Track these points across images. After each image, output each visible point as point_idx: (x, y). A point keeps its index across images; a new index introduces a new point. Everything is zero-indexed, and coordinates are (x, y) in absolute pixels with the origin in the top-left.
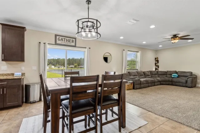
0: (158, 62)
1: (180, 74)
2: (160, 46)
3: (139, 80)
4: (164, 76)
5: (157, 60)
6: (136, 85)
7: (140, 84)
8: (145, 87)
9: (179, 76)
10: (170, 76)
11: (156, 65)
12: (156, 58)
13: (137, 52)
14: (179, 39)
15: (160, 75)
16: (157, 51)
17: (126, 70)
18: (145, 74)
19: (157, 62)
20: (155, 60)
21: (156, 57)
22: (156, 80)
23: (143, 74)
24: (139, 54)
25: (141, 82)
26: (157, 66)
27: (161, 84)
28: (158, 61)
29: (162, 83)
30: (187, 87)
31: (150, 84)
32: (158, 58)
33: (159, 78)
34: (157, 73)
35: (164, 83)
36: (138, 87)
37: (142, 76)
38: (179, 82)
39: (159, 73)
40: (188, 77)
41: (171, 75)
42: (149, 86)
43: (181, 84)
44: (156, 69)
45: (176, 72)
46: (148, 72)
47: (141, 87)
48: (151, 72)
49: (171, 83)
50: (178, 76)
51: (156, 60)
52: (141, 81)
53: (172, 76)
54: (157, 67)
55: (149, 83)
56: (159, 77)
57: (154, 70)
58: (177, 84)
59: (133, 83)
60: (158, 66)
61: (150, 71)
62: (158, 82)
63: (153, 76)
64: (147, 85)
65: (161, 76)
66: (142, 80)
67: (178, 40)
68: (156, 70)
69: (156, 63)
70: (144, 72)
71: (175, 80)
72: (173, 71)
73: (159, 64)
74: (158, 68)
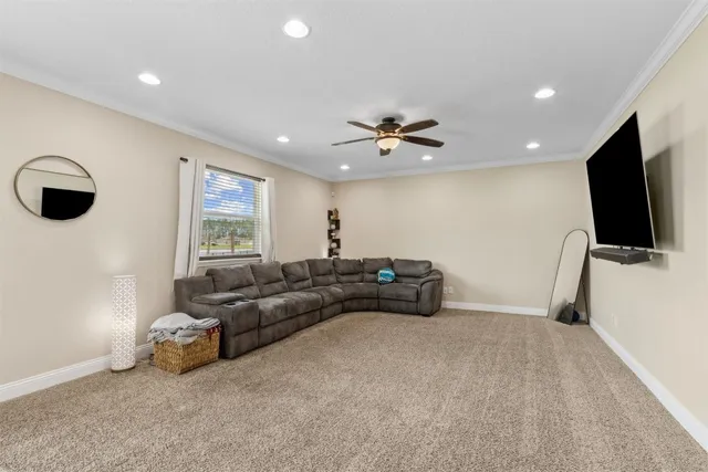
0: (338, 228)
1: (400, 271)
2: (345, 167)
3: (253, 308)
4: (356, 278)
5: (334, 221)
6: (238, 334)
7: (259, 327)
8: (284, 335)
9: (398, 278)
10: (372, 276)
11: (330, 237)
12: (330, 213)
13: (259, 179)
14: (401, 135)
15: (343, 274)
16: (333, 186)
17: (195, 263)
18: (287, 276)
19: (333, 227)
20: (329, 218)
21: (332, 210)
22: (328, 299)
23: (281, 275)
24: (264, 189)
25: (263, 320)
26: (334, 241)
27: (345, 311)
28: (337, 223)
29: (347, 305)
30: (419, 314)
31: (303, 319)
32: (336, 211)
33: (337, 289)
34: (332, 267)
35: (355, 304)
36: (244, 347)
37: (277, 286)
38: (398, 299)
39: (341, 268)
40: (422, 280)
41: (376, 272)
42: (299, 329)
43: (403, 305)
44: (331, 252)
45: (390, 264)
46: (301, 263)
47: (263, 340)
48: (312, 263)
49: (374, 304)
50: (397, 275)
51: (332, 217)
52: (261, 313)
53: (380, 279)
54: (334, 245)
55: (298, 315)
56: (339, 282)
57: (325, 255)
58: (393, 305)
59: (222, 327)
60: (338, 241)
61: (308, 261)
62: (332, 304)
63: (320, 279)
64: (290, 324)
65: (344, 278)
66: (268, 304)
67: (398, 141)
68: (330, 256)
69: (330, 231)
70: (285, 269)
71: (387, 291)
72: (383, 259)
73: (341, 235)
74: (339, 247)
